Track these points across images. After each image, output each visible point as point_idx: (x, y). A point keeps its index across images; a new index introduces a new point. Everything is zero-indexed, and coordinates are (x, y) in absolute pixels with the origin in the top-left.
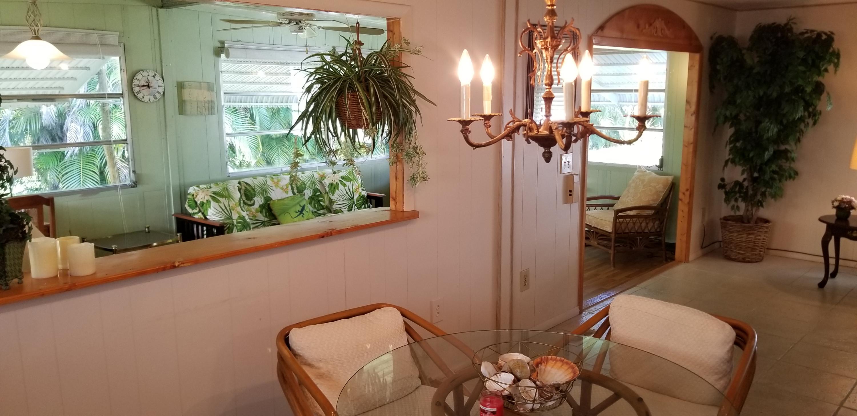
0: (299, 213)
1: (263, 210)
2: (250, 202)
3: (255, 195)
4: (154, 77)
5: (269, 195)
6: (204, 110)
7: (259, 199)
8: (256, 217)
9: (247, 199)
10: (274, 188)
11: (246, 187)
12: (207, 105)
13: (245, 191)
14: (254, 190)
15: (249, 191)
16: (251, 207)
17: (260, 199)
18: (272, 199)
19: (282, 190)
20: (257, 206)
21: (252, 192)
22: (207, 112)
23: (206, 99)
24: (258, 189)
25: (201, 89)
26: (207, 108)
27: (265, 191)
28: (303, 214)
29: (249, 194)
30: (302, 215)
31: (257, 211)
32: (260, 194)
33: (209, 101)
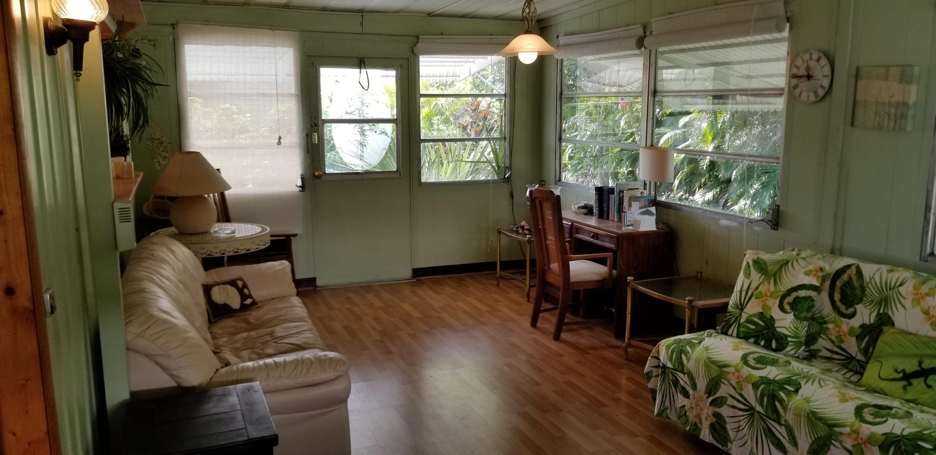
0: (901, 375)
1: (865, 337)
2: (847, 309)
3: (860, 301)
4: (818, 60)
5: (890, 313)
6: (886, 120)
7: (866, 312)
8: (842, 341)
9: (841, 301)
10: (908, 303)
11: (850, 278)
12: (893, 111)
13: (844, 285)
14: (863, 289)
15: (853, 288)
16: (843, 319)
17: (868, 312)
18: (893, 324)
19: (923, 316)
20: (856, 322)
21: (858, 292)
22: (892, 124)
23: (893, 100)
24: (872, 292)
25: (886, 79)
26: (892, 117)
27: (885, 301)
28: (910, 384)
29: (848, 292)
30: (904, 383)
31: (851, 331)
32: (872, 301)
33: (898, 103)
